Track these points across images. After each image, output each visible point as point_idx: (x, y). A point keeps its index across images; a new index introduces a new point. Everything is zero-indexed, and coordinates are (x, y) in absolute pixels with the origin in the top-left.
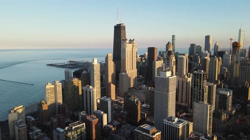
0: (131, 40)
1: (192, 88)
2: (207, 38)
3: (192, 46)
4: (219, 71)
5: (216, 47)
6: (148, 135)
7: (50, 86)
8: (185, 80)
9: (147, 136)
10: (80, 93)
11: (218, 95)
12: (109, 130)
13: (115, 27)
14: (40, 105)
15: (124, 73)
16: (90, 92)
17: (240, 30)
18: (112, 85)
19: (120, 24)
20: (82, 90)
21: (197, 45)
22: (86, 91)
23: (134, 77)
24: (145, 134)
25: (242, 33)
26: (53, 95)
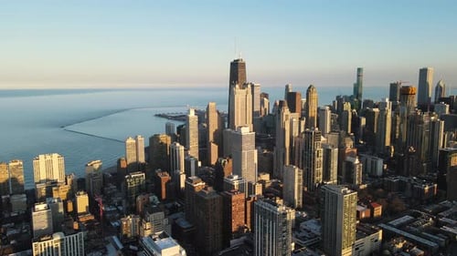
2: (423, 73)
5: (439, 89)
7: (130, 141)
11: (345, 164)
13: (231, 64)
14: (119, 161)
18: (212, 144)
19: (238, 60)
22: (173, 149)
26: (135, 152)
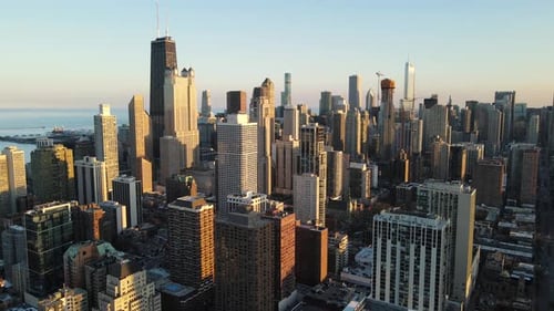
0: (185, 70)
1: (299, 157)
2: (353, 80)
3: (325, 95)
4: (365, 137)
5: (369, 98)
6: (189, 209)
8: (287, 145)
9: (187, 212)
10: (71, 175)
11: (348, 172)
12: (130, 237)
13: (153, 44)
15: (170, 137)
16: (92, 169)
17: (407, 65)
18: (144, 161)
19: (164, 39)
20: (75, 168)
21: (333, 94)
22: (84, 168)
23: (194, 147)
24: (183, 209)
25: (411, 70)
26: (4, 178)
